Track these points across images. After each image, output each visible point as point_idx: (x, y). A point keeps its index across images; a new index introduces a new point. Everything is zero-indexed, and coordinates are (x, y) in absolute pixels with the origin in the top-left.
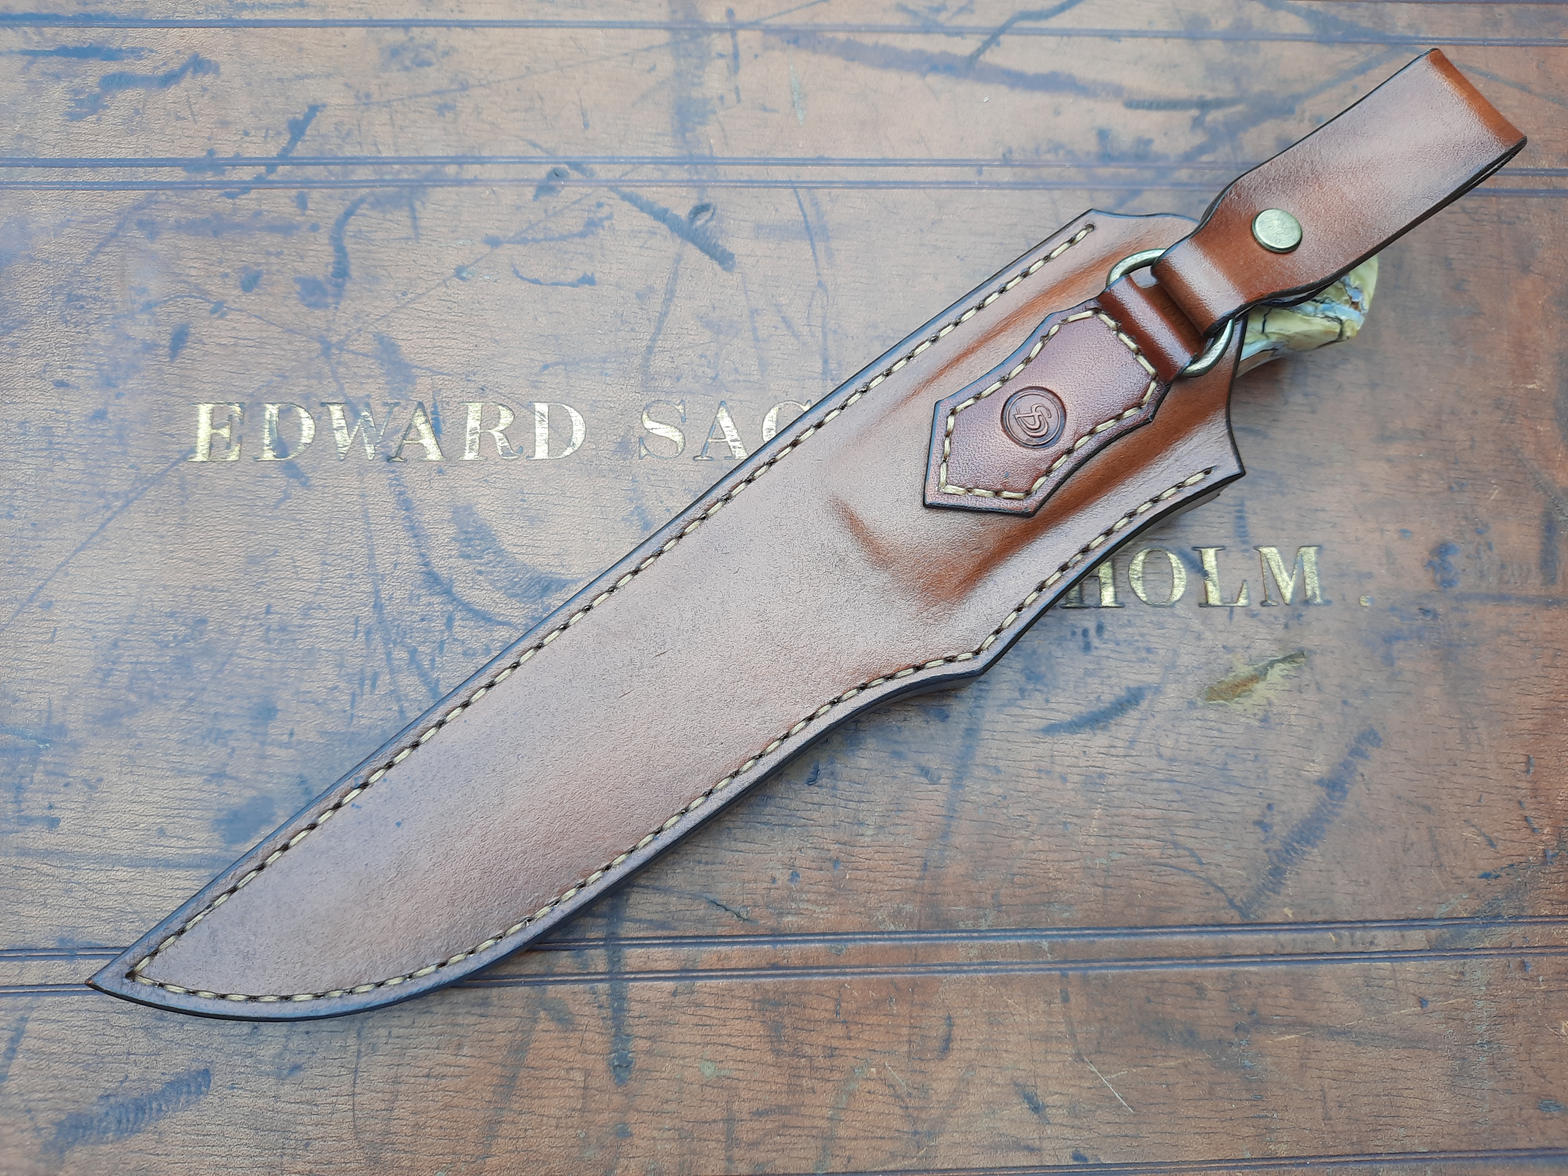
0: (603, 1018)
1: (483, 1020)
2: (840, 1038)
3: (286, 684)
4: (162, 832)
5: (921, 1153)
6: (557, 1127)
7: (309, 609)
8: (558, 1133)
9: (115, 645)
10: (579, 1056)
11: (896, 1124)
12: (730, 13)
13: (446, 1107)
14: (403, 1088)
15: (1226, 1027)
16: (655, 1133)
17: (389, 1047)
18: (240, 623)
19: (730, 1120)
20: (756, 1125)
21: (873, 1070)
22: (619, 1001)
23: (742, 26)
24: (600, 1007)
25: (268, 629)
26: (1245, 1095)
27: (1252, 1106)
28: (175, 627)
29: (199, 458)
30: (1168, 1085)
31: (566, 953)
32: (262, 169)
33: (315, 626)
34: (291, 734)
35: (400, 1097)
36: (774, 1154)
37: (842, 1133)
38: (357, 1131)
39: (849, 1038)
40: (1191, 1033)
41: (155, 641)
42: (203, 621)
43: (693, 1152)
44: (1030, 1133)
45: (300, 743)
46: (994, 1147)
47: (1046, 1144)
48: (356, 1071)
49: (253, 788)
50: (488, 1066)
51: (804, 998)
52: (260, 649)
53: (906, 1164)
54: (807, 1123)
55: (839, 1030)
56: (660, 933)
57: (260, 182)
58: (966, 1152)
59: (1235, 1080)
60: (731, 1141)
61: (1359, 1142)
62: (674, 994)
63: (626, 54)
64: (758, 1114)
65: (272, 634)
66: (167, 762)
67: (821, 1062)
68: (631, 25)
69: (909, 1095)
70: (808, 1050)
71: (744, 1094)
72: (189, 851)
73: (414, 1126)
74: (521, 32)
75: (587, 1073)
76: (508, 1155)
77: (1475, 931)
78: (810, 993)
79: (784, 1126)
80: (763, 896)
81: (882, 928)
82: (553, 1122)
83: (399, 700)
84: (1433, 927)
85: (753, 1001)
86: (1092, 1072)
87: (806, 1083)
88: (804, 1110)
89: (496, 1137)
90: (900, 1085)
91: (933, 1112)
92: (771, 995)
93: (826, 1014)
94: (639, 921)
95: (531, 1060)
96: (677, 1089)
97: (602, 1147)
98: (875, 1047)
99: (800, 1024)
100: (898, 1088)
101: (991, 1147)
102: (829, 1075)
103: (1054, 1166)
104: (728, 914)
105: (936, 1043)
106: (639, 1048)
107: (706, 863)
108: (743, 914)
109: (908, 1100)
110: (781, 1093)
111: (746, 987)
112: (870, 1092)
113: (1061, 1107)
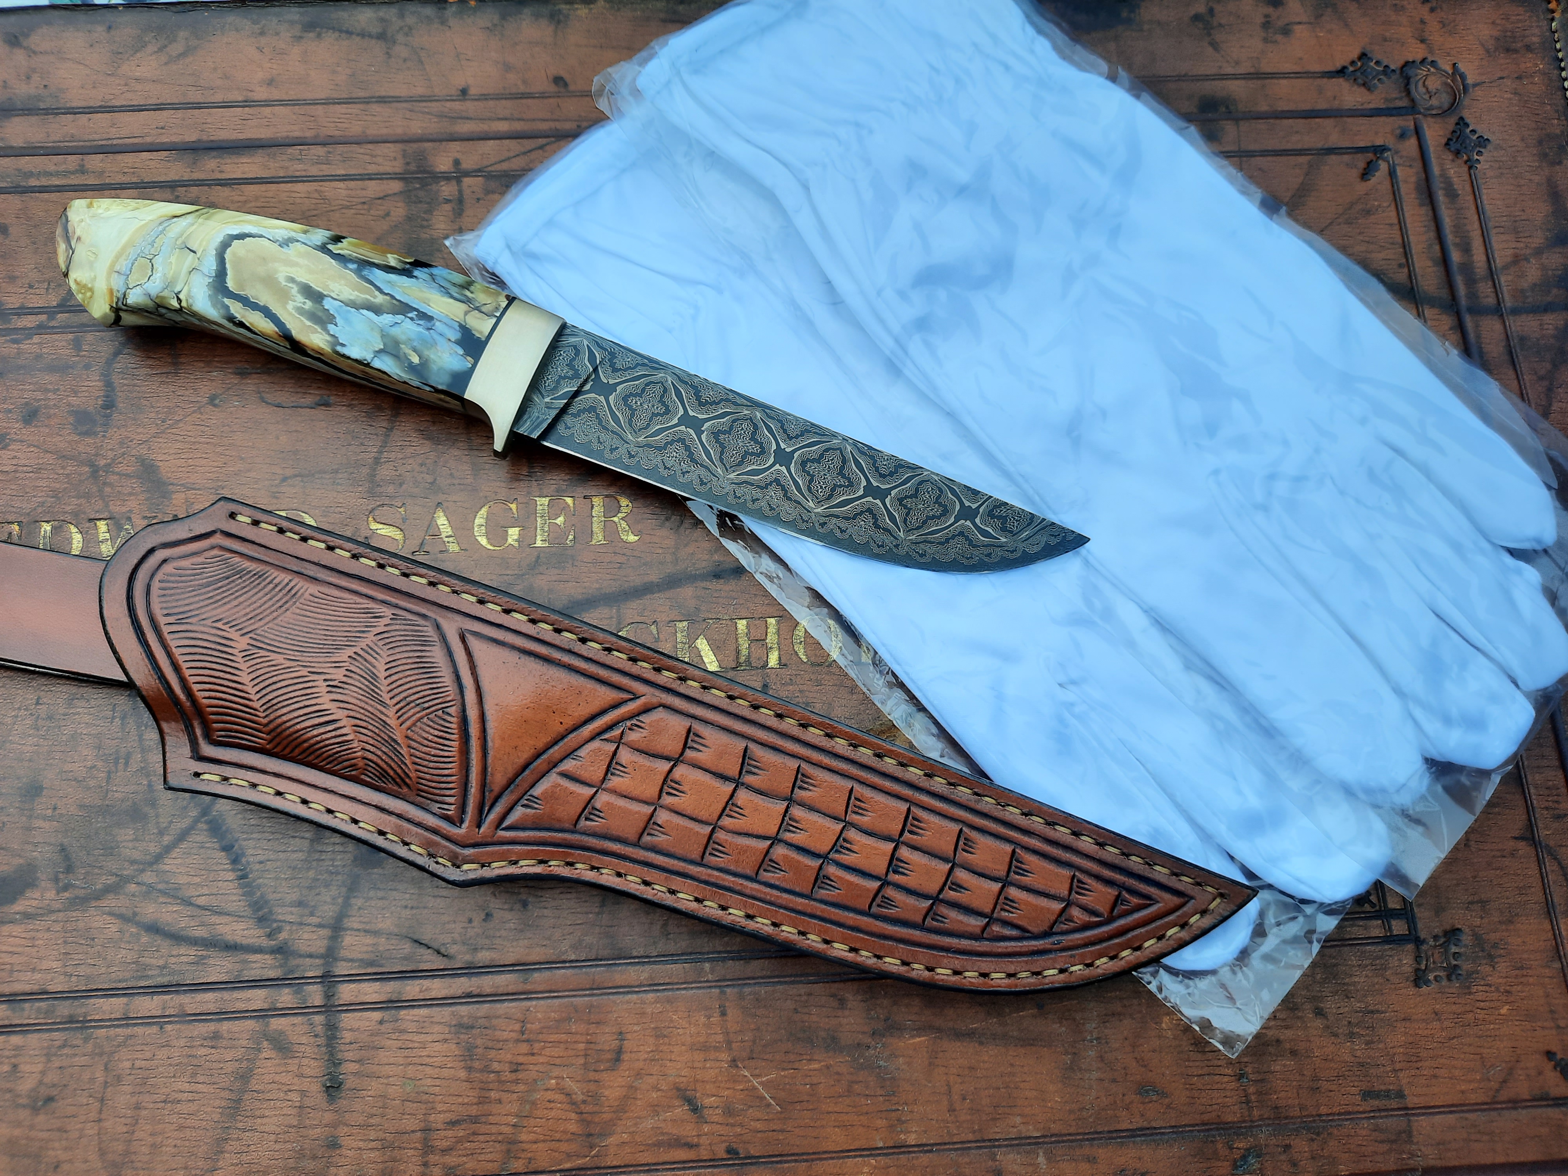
0: (318, 1046)
1: (213, 1051)
2: (525, 1055)
3: (51, 765)
5: (593, 1153)
6: (276, 1142)
7: (73, 699)
8: (277, 1147)
10: (296, 1079)
11: (571, 1127)
12: (457, 162)
13: (181, 1128)
14: (144, 1113)
15: (864, 1033)
16: (361, 1144)
17: (132, 1077)
18: (13, 713)
19: (426, 1130)
20: (450, 1133)
21: (553, 1081)
22: (332, 1028)
23: (467, 174)
24: (316, 1036)
25: (38, 718)
26: (879, 1092)
27: (885, 1100)
30: (812, 1085)
31: (286, 990)
32: (44, 317)
33: (79, 714)
34: (55, 809)
35: (140, 1121)
36: (464, 1158)
37: (524, 1137)
38: (102, 1153)
39: (533, 1054)
40: (833, 1038)
43: (394, 1160)
44: (688, 1131)
45: (61, 815)
46: (658, 1144)
47: (704, 1140)
48: (102, 1100)
49: (20, 856)
50: (217, 1091)
51: (495, 1022)
52: (30, 735)
53: (580, 1162)
54: (494, 1129)
55: (524, 1048)
56: (369, 970)
57: (41, 329)
58: (632, 1151)
59: (871, 1079)
60: (427, 1148)
61: (980, 1130)
62: (381, 1022)
63: (364, 203)
64: (453, 1124)
65: (40, 723)
67: (507, 1076)
68: (370, 177)
69: (584, 1102)
70: (496, 1066)
71: (440, 1107)
73: (152, 1146)
74: (273, 187)
75: (303, 1093)
76: (233, 1167)
78: (499, 1017)
80: (460, 933)
81: (564, 958)
82: (273, 1137)
83: (148, 775)
85: (450, 1026)
86: (745, 1076)
87: (493, 1095)
88: (492, 1119)
89: (222, 1152)
90: (576, 1094)
91: (604, 1116)
92: (465, 1020)
93: (513, 1035)
94: (352, 960)
95: (254, 1084)
96: (381, 1104)
97: (314, 1157)
98: (558, 1061)
99: (490, 1044)
100: (574, 1096)
101: (655, 1145)
102: (514, 1088)
103: (711, 1160)
104: (429, 951)
105: (608, 1056)
106: (349, 1070)
107: (412, 908)
108: (443, 950)
109: (583, 1106)
110: (472, 1104)
111: (444, 1014)
112: (549, 1101)
113: (717, 1107)
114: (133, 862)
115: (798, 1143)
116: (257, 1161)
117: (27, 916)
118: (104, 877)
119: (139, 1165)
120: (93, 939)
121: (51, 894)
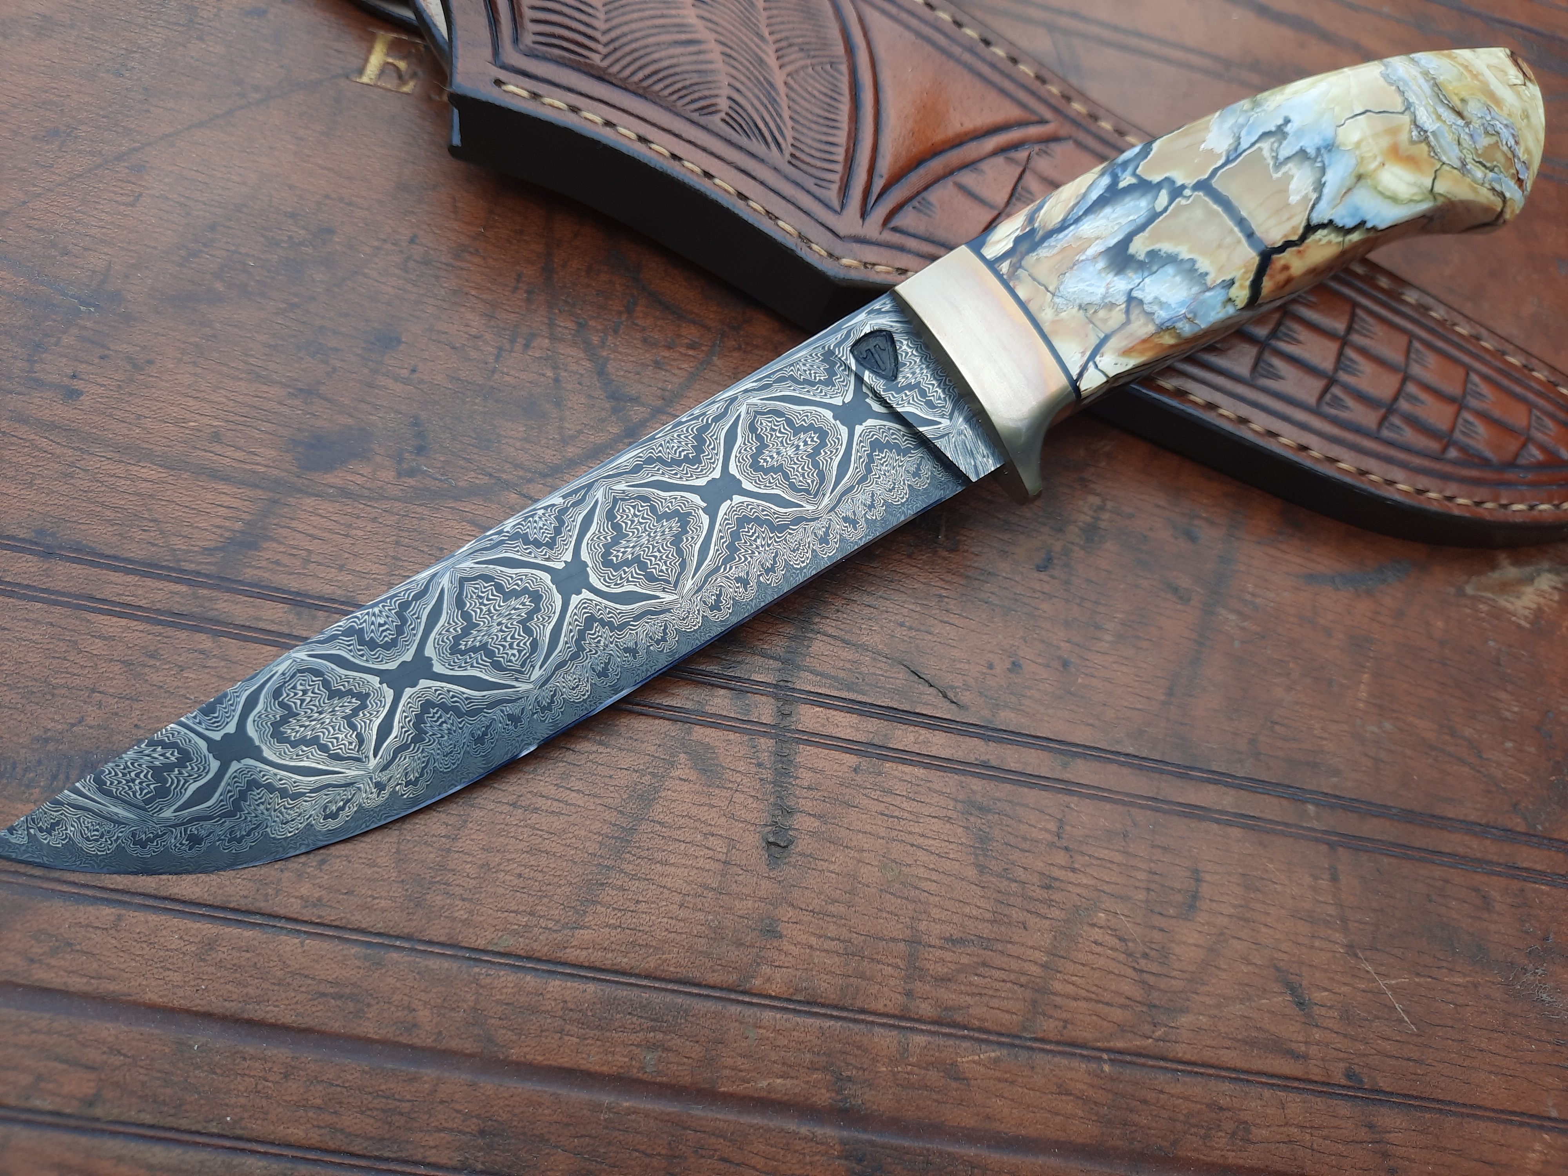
0: (762, 780)
2: (1062, 867)
3: (418, 318)
4: (216, 437)
5: (1157, 1034)
6: (681, 905)
7: (465, 250)
8: (682, 913)
9: (212, 228)
10: (723, 819)
11: (1127, 988)
13: (533, 851)
15: (1518, 949)
16: (813, 941)
18: (376, 244)
19: (913, 942)
20: (948, 956)
21: (1102, 915)
22: (784, 761)
24: (759, 765)
25: (409, 258)
26: (1546, 1037)
27: (1555, 1051)
28: (294, 228)
29: (365, 79)
30: (1456, 1005)
31: (722, 692)
33: (468, 270)
34: (414, 371)
36: (968, 998)
37: (1057, 986)
38: (398, 858)
39: (1073, 870)
40: (1480, 948)
41: (263, 236)
42: (330, 231)
43: (862, 976)
44: (1293, 1033)
45: (421, 381)
46: (1251, 1043)
47: (1313, 1050)
49: (351, 416)
50: (599, 808)
51: (1019, 810)
52: (394, 275)
53: (1139, 1043)
54: (1014, 965)
55: (1061, 858)
56: (844, 694)
58: (1214, 1043)
59: (1532, 1015)
60: (913, 970)
62: (855, 770)
64: (952, 942)
65: (411, 264)
66: (246, 362)
67: (1036, 891)
69: (1145, 956)
70: (1020, 873)
71: (935, 913)
72: (248, 467)
73: (482, 867)
75: (731, 843)
76: (607, 930)
78: (1026, 806)
79: (984, 964)
80: (976, 679)
81: (1117, 748)
82: (678, 898)
83: (555, 368)
85: (956, 800)
86: (1368, 972)
87: (1016, 914)
88: (1014, 951)
89: (594, 903)
90: (1134, 941)
91: (1173, 982)
92: (978, 798)
93: (1048, 836)
94: (821, 674)
95: (658, 811)
96: (848, 888)
97: (739, 944)
98: (1105, 888)
99: (1013, 841)
100: (1130, 944)
101: (1246, 1043)
102: (1043, 910)
103: (1323, 1083)
104: (931, 690)
105: (1179, 898)
106: (805, 826)
107: (910, 628)
108: (951, 695)
109: (1143, 962)
110: (984, 920)
111: (948, 782)
112: (1096, 943)
113: (1331, 1007)
114: (517, 466)
115: (1443, 1085)
116: (648, 929)
117: (345, 493)
118: (473, 474)
119: (458, 891)
120: (441, 549)
121: (388, 475)
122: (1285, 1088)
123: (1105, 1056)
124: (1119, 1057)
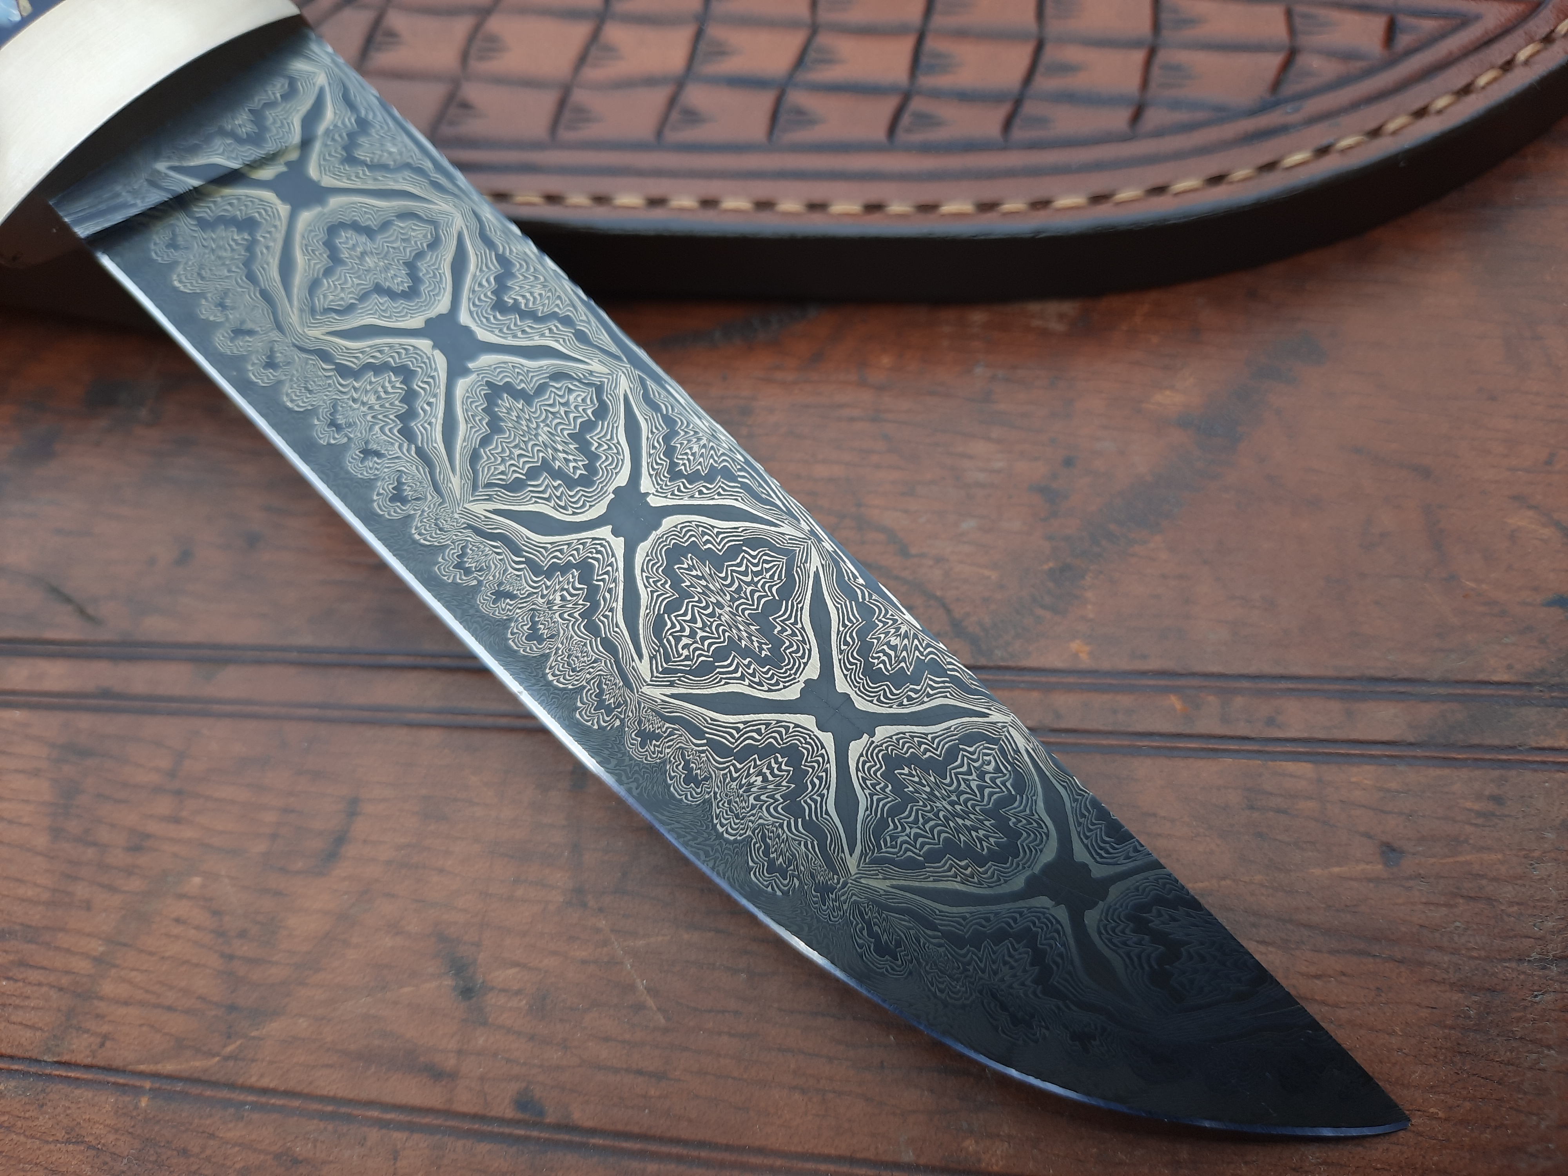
2: (162, 819)
5: (229, 1049)
11: (204, 985)
21: (199, 881)
37: (108, 988)
39: (177, 821)
44: (442, 1038)
47: (469, 1064)
51: (130, 748)
53: (196, 1064)
54: (59, 962)
58: (311, 1059)
69: (244, 934)
70: (104, 834)
77: (1531, 714)
78: (141, 741)
80: (128, 582)
84: (1428, 699)
85: (53, 746)
86: (598, 930)
87: (81, 891)
88: (65, 941)
90: (232, 914)
92: (83, 740)
93: (155, 777)
99: (108, 790)
100: (228, 919)
102: (122, 882)
103: (475, 1117)
104: (70, 609)
105: (317, 844)
108: (91, 609)
109: (238, 943)
110: (38, 903)
112: (178, 921)
113: (518, 992)
122: (411, 1128)
123: (148, 1085)
124: (167, 1086)
